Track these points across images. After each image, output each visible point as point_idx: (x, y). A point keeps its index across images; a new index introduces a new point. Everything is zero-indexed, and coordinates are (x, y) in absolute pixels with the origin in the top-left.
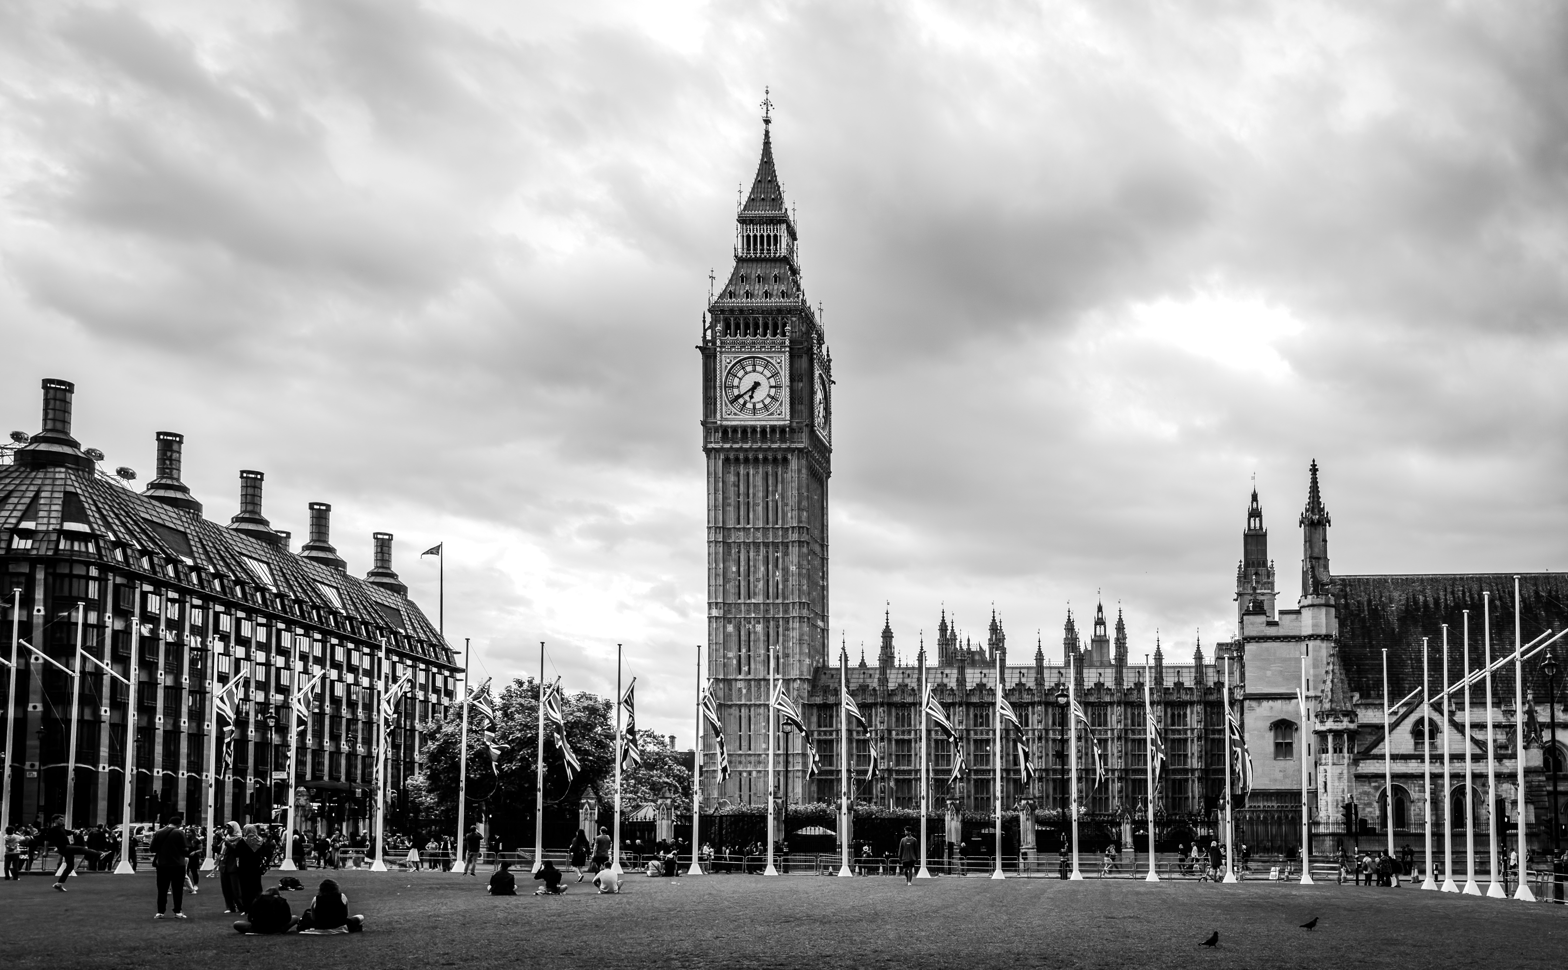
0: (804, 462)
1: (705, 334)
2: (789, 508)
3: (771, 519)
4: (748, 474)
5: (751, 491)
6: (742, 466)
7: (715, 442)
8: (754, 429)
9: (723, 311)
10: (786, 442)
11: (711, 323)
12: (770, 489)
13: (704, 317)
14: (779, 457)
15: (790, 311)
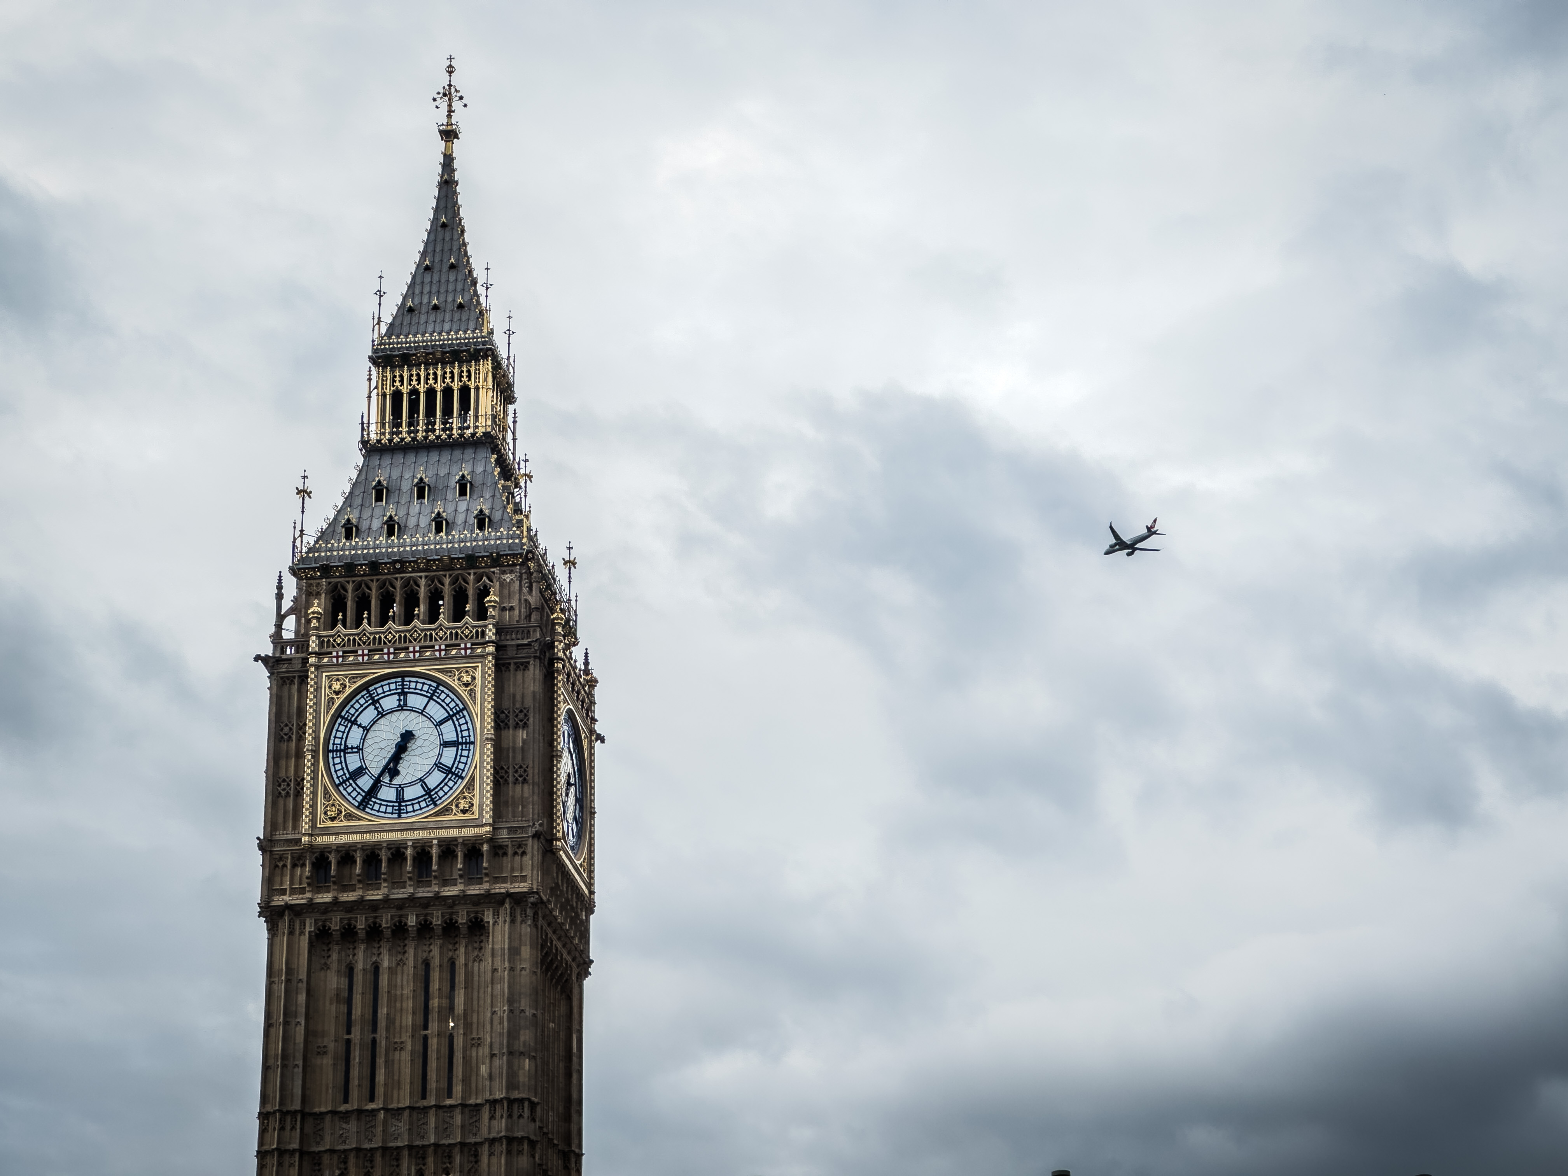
0: (526, 929)
1: (279, 627)
2: (484, 1051)
3: (432, 1085)
4: (376, 968)
5: (383, 1011)
6: (362, 947)
7: (293, 891)
8: (397, 851)
9: (326, 570)
10: (480, 881)
11: (296, 600)
12: (435, 1003)
13: (280, 587)
14: (462, 919)
15: (497, 559)
